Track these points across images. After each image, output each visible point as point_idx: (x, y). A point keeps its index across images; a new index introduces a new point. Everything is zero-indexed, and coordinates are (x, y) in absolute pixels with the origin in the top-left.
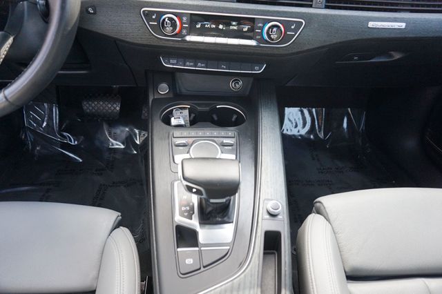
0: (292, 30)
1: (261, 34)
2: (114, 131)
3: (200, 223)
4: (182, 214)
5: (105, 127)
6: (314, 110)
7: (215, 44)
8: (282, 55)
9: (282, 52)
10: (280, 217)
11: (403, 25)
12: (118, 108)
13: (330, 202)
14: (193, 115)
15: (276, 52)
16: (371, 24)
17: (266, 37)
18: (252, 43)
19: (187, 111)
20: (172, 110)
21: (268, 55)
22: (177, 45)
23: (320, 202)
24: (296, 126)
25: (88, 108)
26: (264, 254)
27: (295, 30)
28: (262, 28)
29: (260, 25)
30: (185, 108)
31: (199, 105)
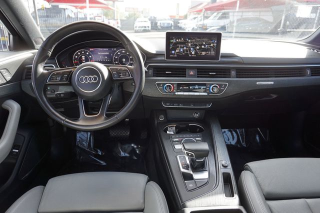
0: (223, 88)
1: (209, 90)
2: (124, 146)
3: (193, 172)
4: (183, 168)
5: (119, 145)
6: (238, 130)
7: (189, 95)
8: (219, 99)
9: (218, 97)
10: (228, 167)
11: (272, 83)
12: (129, 133)
13: (251, 165)
14: (177, 130)
15: (216, 97)
16: (257, 83)
17: (211, 91)
18: (206, 94)
19: (175, 127)
20: (167, 128)
21: (212, 99)
22: (171, 97)
23: (247, 165)
24: (229, 140)
25: (112, 133)
26: (224, 184)
27: (224, 88)
28: (209, 88)
29: (209, 86)
30: (173, 126)
31: (180, 124)
